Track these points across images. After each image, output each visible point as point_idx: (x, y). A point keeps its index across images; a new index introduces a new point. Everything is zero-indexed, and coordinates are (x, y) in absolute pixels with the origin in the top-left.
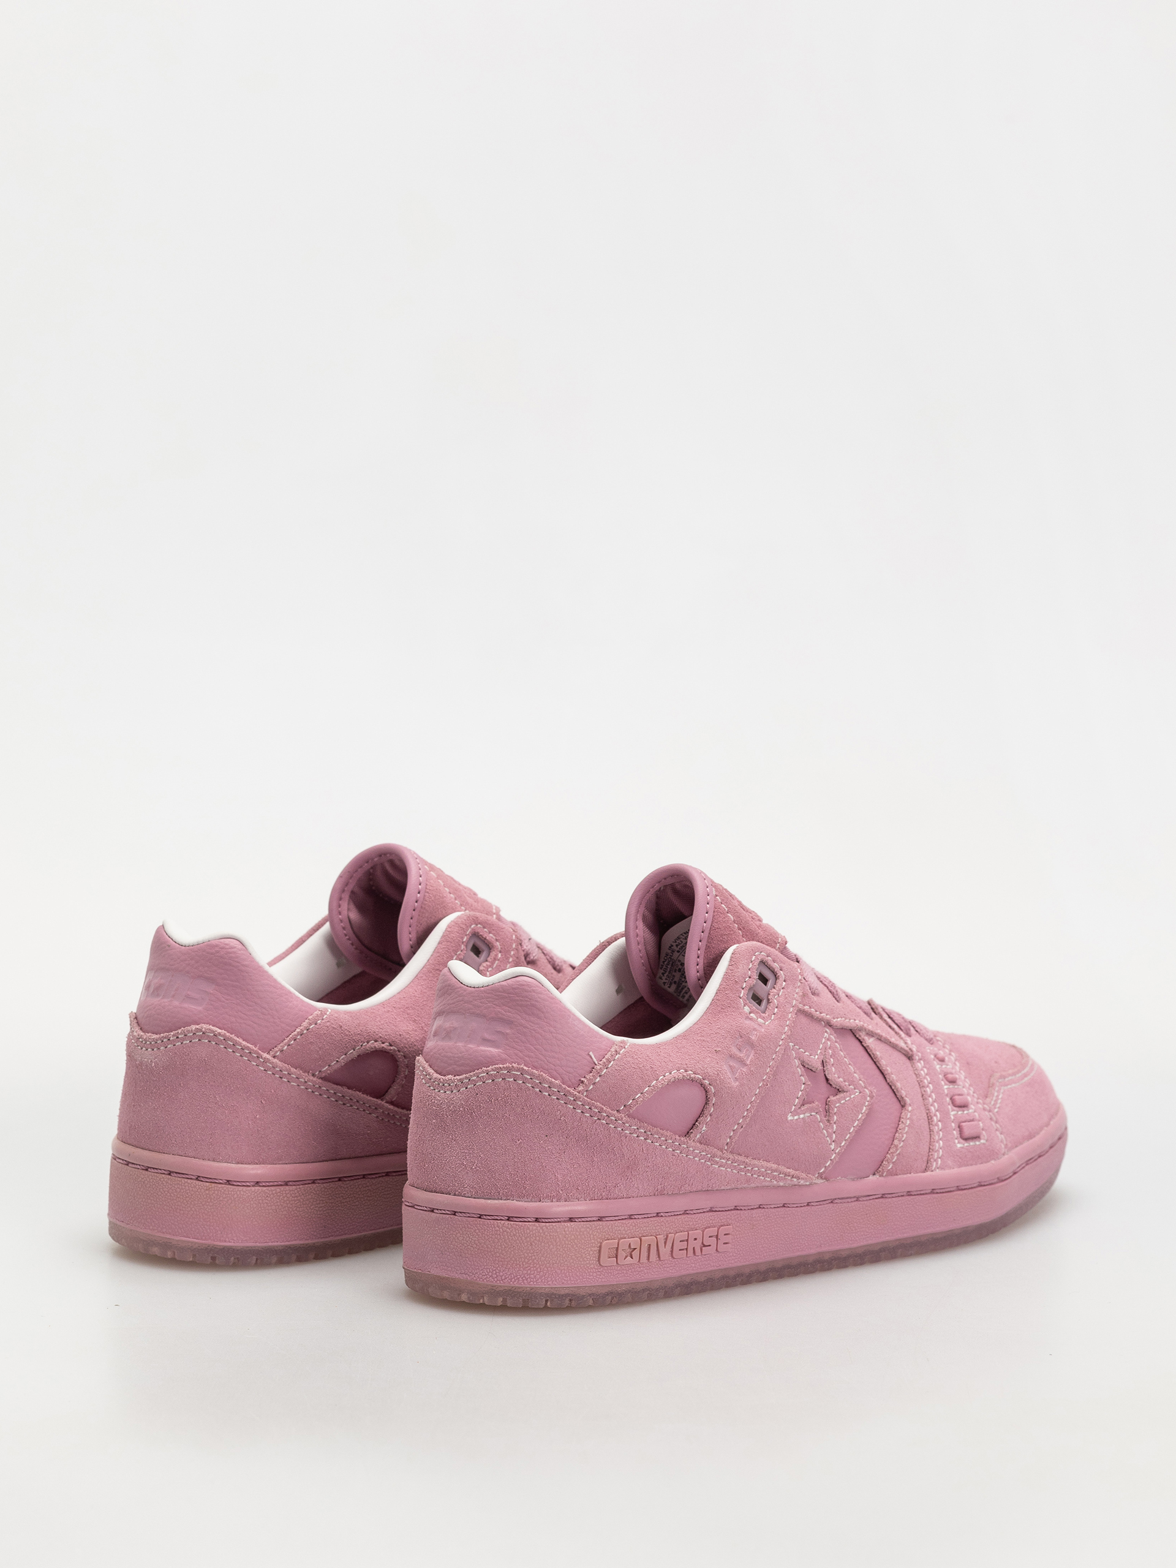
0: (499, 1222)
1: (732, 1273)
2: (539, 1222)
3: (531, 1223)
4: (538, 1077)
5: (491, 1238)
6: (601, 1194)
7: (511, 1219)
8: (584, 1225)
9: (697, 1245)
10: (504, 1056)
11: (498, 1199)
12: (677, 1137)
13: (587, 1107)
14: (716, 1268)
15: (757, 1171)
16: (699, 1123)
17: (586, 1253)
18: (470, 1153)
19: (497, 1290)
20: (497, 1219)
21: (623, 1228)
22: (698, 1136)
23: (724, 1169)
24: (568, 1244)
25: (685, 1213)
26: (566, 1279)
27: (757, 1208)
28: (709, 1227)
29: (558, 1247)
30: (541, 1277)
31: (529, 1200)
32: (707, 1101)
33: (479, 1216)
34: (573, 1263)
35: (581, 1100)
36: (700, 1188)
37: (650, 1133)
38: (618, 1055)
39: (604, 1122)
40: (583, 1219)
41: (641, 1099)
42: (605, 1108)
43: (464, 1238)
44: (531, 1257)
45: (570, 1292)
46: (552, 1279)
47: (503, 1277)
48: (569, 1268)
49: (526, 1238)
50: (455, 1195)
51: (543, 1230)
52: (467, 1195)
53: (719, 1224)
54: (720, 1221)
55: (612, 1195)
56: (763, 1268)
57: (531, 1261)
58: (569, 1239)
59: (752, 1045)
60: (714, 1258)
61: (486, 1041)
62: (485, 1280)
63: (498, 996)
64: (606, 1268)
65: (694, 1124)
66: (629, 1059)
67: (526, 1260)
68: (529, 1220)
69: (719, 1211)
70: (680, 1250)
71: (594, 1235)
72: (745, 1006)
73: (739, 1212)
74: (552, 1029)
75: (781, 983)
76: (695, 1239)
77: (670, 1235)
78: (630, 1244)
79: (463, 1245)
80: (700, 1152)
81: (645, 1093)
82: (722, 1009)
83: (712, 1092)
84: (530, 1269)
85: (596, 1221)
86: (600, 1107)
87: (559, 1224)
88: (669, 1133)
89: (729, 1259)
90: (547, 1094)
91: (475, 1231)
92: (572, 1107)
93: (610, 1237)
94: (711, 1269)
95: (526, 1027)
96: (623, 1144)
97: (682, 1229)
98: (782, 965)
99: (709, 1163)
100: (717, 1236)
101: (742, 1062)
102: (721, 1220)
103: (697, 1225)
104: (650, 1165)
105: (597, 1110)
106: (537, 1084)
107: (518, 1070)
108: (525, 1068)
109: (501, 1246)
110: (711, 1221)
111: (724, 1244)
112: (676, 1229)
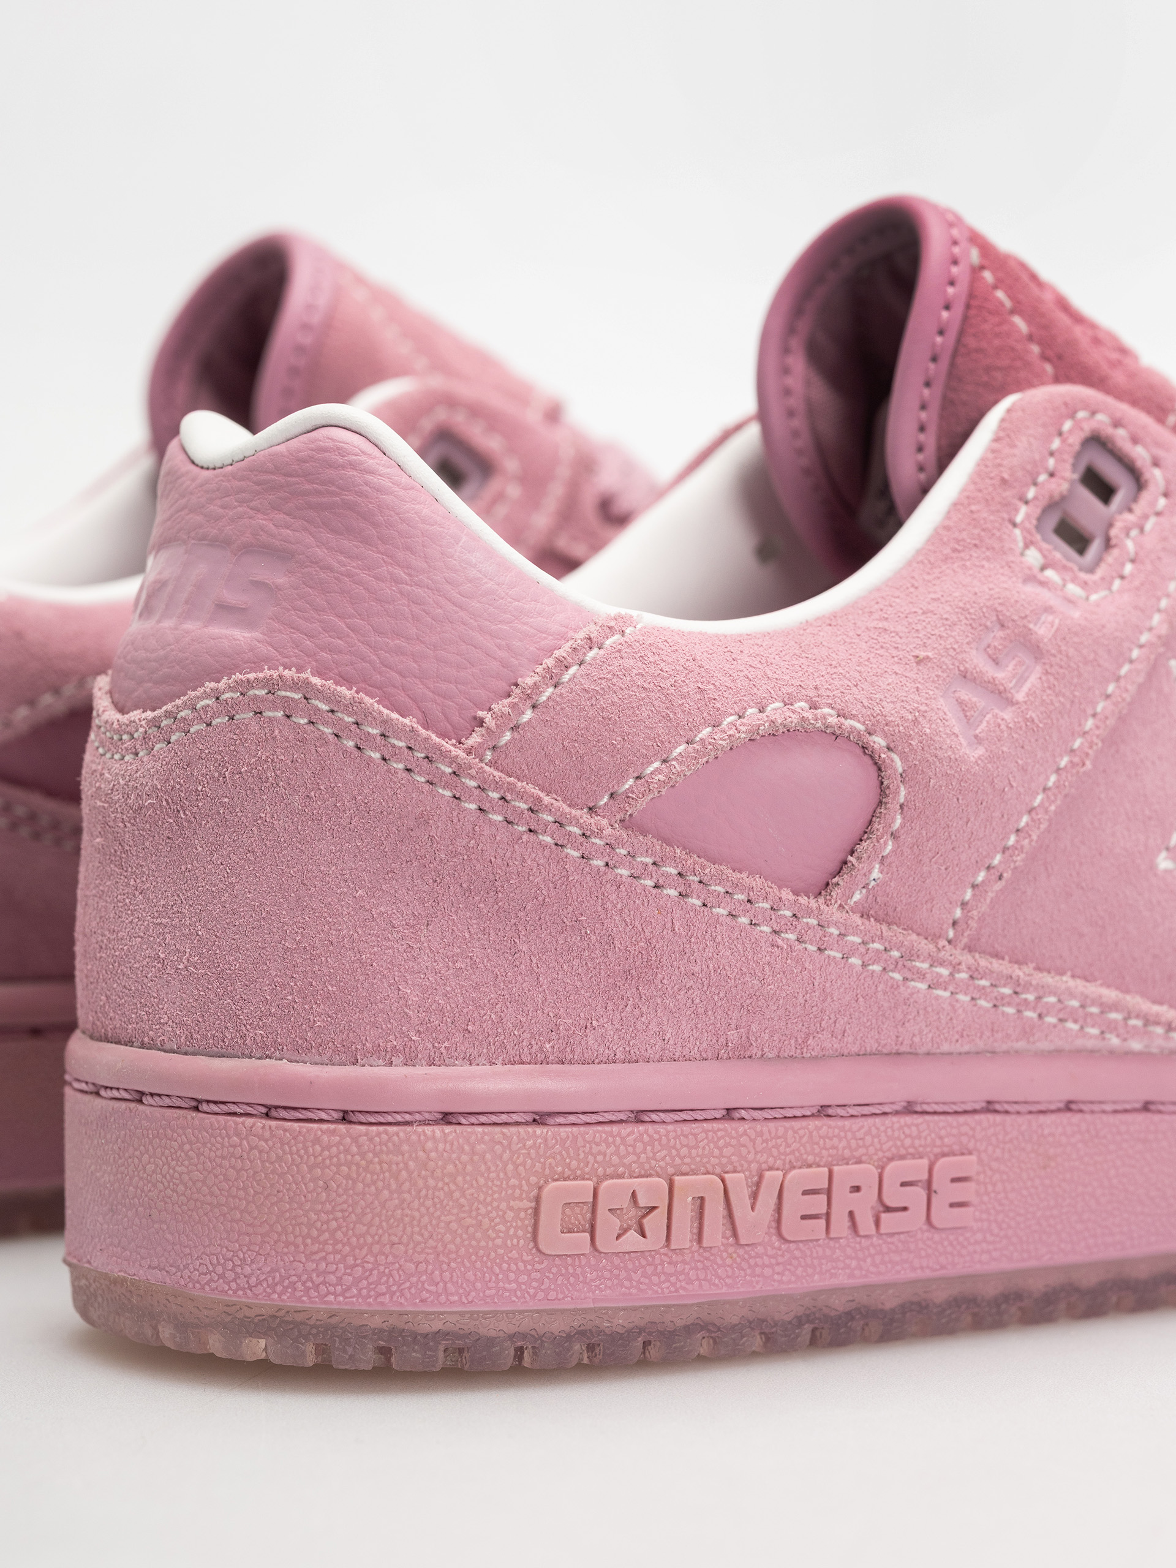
0: (240, 1120)
1: (991, 1291)
2: (351, 1122)
3: (325, 1126)
4: (348, 708)
5: (221, 1166)
6: (541, 1049)
7: (274, 1113)
8: (485, 1133)
9: (865, 1205)
10: (265, 649)
11: (243, 1056)
12: (787, 894)
13: (495, 795)
14: (928, 1274)
15: (1053, 1005)
16: (859, 859)
17: (494, 1214)
18: (175, 927)
19: (240, 1315)
20: (235, 1114)
21: (612, 1149)
22: (857, 897)
23: (947, 994)
24: (435, 1188)
25: (823, 1111)
26: (433, 1288)
27: (1059, 1110)
28: (902, 1157)
29: (406, 1196)
30: (357, 1281)
31: (325, 1059)
32: (883, 791)
33: (194, 1104)
34: (453, 1241)
35: (473, 772)
36: (871, 1045)
37: (697, 879)
38: (595, 650)
39: (548, 839)
40: (483, 1119)
41: (661, 777)
42: (547, 800)
43: (157, 1166)
44: (328, 1222)
45: (449, 1327)
46: (389, 1287)
47: (253, 1281)
48: (442, 1258)
49: (311, 1168)
50: (143, 1046)
51: (359, 1147)
52: (167, 1046)
53: (937, 1150)
54: (938, 1142)
55: (578, 1050)
56: (1090, 1280)
57: (327, 1235)
58: (438, 1172)
59: (1036, 651)
60: (921, 1245)
61: (224, 610)
62: (207, 1288)
63: (258, 483)
64: (558, 1261)
65: (845, 863)
66: (629, 663)
67: (315, 1233)
68: (323, 1116)
69: (935, 1113)
70: (804, 1217)
71: (516, 1166)
72: (1027, 546)
73: (998, 1118)
74: (401, 573)
75: (1153, 499)
76: (857, 1189)
77: (768, 1174)
78: (634, 1194)
79: (155, 1186)
80: (864, 943)
81: (675, 759)
82: (955, 550)
83: (895, 770)
84: (324, 1258)
85: (527, 1123)
86: (532, 795)
87: (408, 1129)
88: (757, 882)
89: (971, 1248)
90: (376, 756)
91: (181, 1147)
92: (448, 793)
93: (567, 1172)
94: (912, 1275)
95: (329, 568)
96: (609, 905)
97: (810, 1159)
98: (1161, 453)
99: (897, 976)
100: (929, 1185)
101: (1001, 694)
102: (941, 1138)
103: (862, 1151)
104: (697, 969)
105: (524, 806)
106: (347, 726)
107: (295, 686)
108: (316, 681)
109: (245, 1189)
110: (908, 1142)
111: (952, 1205)
112: (791, 1157)
